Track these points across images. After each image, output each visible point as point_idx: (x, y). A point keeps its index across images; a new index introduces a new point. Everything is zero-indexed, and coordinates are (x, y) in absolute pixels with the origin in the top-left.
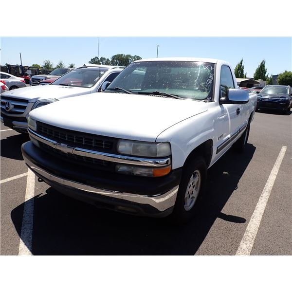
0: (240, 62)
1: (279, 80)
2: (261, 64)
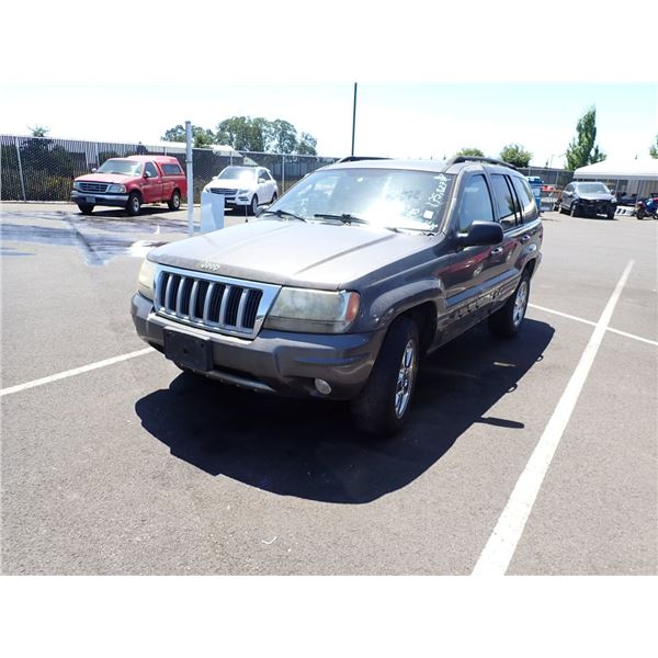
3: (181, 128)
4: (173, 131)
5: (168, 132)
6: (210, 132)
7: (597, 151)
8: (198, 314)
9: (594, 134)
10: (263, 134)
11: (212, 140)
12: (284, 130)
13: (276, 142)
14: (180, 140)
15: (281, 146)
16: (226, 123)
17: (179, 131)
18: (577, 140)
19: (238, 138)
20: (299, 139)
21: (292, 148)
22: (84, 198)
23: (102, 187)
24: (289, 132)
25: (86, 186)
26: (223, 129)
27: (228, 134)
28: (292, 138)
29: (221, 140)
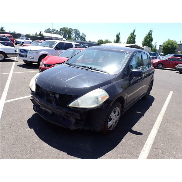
0: (133, 31)
1: (162, 47)
2: (149, 33)
3: (50, 29)
5: (46, 30)
10: (71, 32)
15: (76, 36)
16: (62, 29)
17: (49, 30)
20: (81, 35)
21: (79, 37)
24: (78, 33)
26: (60, 30)
29: (60, 33)
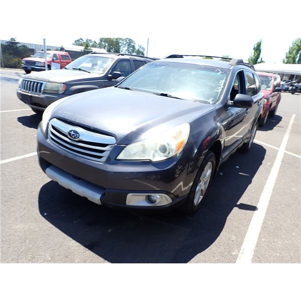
3: (82, 39)
4: (78, 40)
5: (76, 41)
6: (95, 42)
7: (261, 59)
8: (30, 90)
9: (260, 52)
10: (120, 44)
11: (96, 46)
12: (130, 43)
13: (126, 48)
14: (81, 45)
15: (128, 51)
16: (103, 39)
17: (81, 41)
18: (253, 54)
19: (108, 45)
20: (137, 48)
21: (133, 51)
22: (26, 67)
23: (34, 63)
24: (132, 44)
25: (27, 62)
26: (101, 41)
27: (103, 43)
28: (134, 47)
29: (100, 46)
